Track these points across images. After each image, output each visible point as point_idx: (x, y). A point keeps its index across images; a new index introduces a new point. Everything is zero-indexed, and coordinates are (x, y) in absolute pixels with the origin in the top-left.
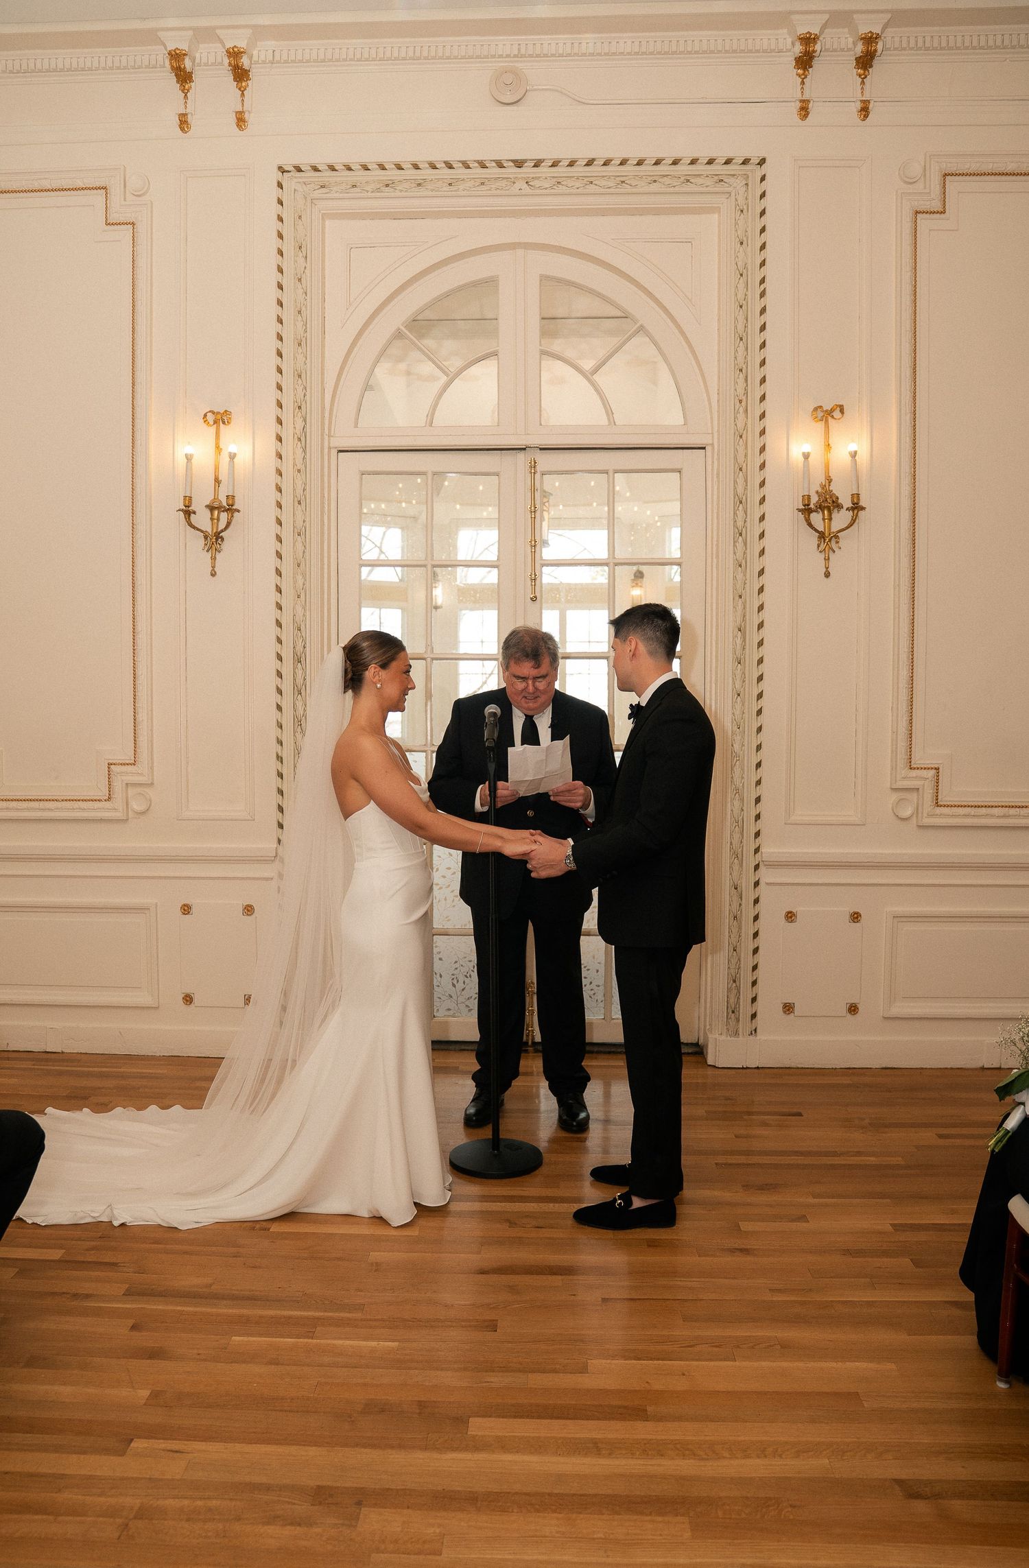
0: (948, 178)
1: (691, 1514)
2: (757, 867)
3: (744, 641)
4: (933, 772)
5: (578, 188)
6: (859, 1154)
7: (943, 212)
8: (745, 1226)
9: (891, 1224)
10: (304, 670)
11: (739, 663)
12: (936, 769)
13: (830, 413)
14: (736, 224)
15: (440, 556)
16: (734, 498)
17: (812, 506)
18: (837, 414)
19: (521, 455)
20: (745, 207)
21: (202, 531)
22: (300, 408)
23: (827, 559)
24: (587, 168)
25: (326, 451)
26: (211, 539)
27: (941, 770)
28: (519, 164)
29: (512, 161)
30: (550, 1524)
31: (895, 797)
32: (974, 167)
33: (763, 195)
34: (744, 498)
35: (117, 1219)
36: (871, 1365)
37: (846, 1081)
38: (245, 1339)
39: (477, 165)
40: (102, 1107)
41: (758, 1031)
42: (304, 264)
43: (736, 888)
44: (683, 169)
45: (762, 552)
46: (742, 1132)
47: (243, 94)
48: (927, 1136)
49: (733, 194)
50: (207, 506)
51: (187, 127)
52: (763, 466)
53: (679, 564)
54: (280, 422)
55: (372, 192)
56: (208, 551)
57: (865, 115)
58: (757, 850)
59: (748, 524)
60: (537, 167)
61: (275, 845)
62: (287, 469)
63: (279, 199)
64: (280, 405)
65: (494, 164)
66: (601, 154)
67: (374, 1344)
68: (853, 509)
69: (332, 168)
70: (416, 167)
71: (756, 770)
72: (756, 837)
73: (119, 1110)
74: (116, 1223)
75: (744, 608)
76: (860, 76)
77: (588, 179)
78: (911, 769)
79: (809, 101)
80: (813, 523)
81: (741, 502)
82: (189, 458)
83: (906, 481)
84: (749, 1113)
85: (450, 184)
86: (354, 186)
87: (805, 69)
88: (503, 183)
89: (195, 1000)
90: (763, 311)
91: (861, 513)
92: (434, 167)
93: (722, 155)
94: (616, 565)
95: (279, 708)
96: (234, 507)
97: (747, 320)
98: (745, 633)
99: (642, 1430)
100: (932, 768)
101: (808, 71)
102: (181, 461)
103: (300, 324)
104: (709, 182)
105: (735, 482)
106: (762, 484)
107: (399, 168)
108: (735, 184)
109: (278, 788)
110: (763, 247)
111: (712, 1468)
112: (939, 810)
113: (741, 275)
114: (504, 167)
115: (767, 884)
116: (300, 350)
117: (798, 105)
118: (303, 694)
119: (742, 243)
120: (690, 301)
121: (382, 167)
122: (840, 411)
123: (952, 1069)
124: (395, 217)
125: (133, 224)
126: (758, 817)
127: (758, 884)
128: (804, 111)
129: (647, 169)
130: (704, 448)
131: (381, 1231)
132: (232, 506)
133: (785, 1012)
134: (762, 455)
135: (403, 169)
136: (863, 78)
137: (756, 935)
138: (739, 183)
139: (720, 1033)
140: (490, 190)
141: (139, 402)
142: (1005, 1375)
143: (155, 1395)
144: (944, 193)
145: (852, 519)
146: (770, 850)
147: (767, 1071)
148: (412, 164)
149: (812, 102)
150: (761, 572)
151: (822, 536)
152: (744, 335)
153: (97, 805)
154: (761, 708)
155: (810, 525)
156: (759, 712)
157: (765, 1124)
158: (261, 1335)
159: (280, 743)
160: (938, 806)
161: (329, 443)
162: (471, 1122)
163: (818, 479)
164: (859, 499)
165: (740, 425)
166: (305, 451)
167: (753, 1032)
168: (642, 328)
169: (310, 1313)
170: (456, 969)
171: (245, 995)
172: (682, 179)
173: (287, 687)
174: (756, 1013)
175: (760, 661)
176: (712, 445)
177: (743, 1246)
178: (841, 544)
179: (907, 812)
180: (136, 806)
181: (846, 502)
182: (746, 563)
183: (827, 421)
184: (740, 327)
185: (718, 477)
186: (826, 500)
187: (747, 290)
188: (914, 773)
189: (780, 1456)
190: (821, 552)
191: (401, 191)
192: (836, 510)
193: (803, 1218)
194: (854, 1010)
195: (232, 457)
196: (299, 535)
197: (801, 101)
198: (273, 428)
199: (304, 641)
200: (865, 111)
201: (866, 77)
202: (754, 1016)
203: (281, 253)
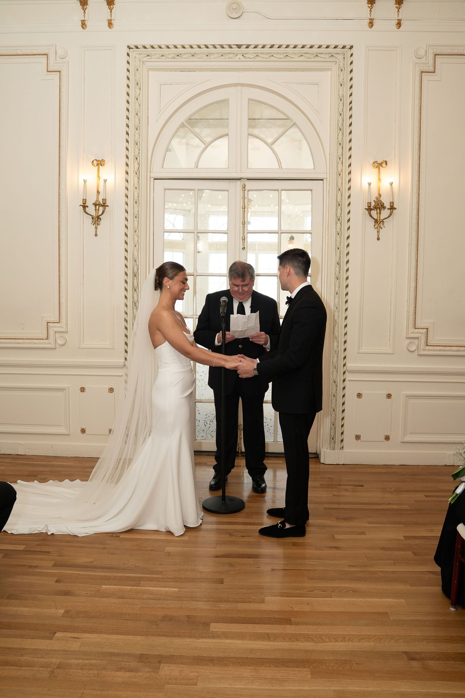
0: (437, 56)
1: (311, 667)
2: (344, 373)
3: (340, 269)
4: (426, 330)
5: (266, 58)
6: (389, 504)
7: (434, 72)
8: (337, 537)
9: (403, 536)
10: (138, 280)
11: (338, 279)
12: (426, 329)
13: (381, 164)
14: (339, 76)
15: (201, 228)
16: (336, 203)
17: (372, 207)
18: (384, 165)
19: (238, 182)
20: (343, 68)
21: (91, 215)
22: (137, 159)
23: (378, 232)
24: (271, 49)
25: (149, 179)
26: (95, 219)
27: (429, 329)
28: (239, 46)
29: (236, 45)
30: (247, 671)
31: (408, 341)
32: (449, 52)
33: (351, 63)
34: (341, 203)
35: (50, 532)
36: (394, 600)
37: (384, 471)
38: (108, 586)
39: (220, 47)
40: (43, 480)
41: (344, 447)
42: (139, 92)
43: (335, 382)
44: (315, 50)
45: (349, 228)
46: (336, 493)
47: (111, 12)
48: (420, 496)
49: (338, 62)
50: (93, 204)
51: (85, 26)
52: (349, 189)
53: (311, 233)
54: (127, 165)
55: (171, 59)
56: (93, 224)
57: (399, 26)
58: (344, 365)
59: (342, 215)
60: (248, 48)
61: (123, 360)
62: (131, 187)
63: (128, 61)
64: (127, 157)
65: (228, 47)
66: (277, 43)
67: (167, 589)
68: (390, 209)
69: (152, 47)
70: (191, 47)
71: (345, 328)
72: (344, 359)
73: (51, 481)
74: (49, 533)
75: (340, 254)
76: (397, 8)
77: (271, 54)
78: (415, 328)
79: (373, 19)
80: (372, 215)
81: (339, 205)
82: (85, 181)
83: (415, 196)
84: (340, 485)
85: (207, 56)
86: (163, 56)
87: (372, 4)
88: (231, 55)
89: (87, 431)
90: (351, 117)
91: (394, 211)
92: (200, 47)
93: (333, 44)
94: (282, 233)
95: (126, 297)
96: (106, 204)
97: (343, 121)
98: (341, 265)
99: (290, 629)
100: (425, 328)
101: (373, 5)
102: (81, 183)
103: (137, 120)
104: (327, 56)
105: (337, 196)
106: (349, 197)
107: (184, 47)
108: (339, 58)
109: (125, 334)
110: (351, 87)
111: (321, 646)
112: (427, 348)
113: (341, 100)
114: (232, 48)
115: (349, 380)
116: (137, 132)
117: (368, 21)
118: (137, 291)
119: (341, 85)
120: (317, 111)
121: (176, 47)
122: (386, 164)
123: (432, 465)
124: (182, 70)
125: (60, 72)
126: (345, 350)
127: (345, 381)
128: (371, 24)
129: (297, 50)
130: (323, 180)
131: (170, 538)
132: (105, 204)
133: (356, 439)
134: (349, 183)
135: (185, 48)
136: (399, 9)
137: (343, 404)
138: (341, 57)
139: (326, 448)
140: (226, 58)
141: (62, 154)
142: (454, 604)
143: (67, 612)
144: (435, 63)
145: (390, 213)
146: (350, 365)
147: (348, 466)
148: (189, 46)
149: (375, 20)
150: (348, 237)
151: (376, 221)
152: (342, 127)
153: (41, 341)
154: (347, 300)
155: (371, 216)
156: (346, 302)
157: (347, 490)
158: (115, 585)
159: (126, 313)
160: (427, 346)
161: (150, 175)
162: (212, 488)
163: (375, 195)
164: (393, 204)
165: (340, 169)
166: (139, 179)
167: (342, 448)
168: (295, 124)
169: (138, 575)
170: (206, 418)
171: (109, 429)
172: (315, 54)
173: (130, 288)
174: (343, 439)
175: (347, 278)
176: (327, 178)
177: (336, 546)
178: (385, 225)
179: (414, 348)
180: (60, 342)
181: (387, 205)
182: (341, 233)
183: (379, 168)
184: (340, 124)
185: (329, 193)
186: (378, 205)
187: (343, 106)
188: (417, 331)
189: (352, 641)
190: (375, 228)
191: (184, 58)
192: (383, 209)
193: (363, 533)
194: (388, 439)
195: (105, 181)
196: (136, 217)
197: (370, 19)
198: (124, 168)
199: (138, 266)
200: (399, 24)
201: (400, 8)
202: (342, 441)
203: (128, 86)
